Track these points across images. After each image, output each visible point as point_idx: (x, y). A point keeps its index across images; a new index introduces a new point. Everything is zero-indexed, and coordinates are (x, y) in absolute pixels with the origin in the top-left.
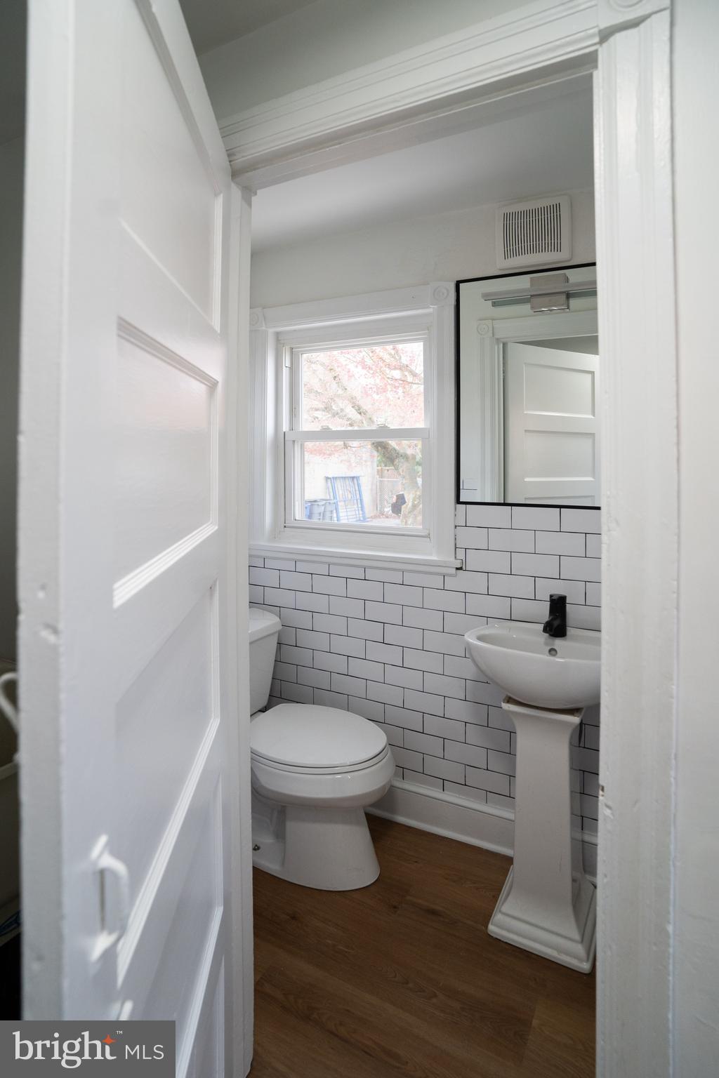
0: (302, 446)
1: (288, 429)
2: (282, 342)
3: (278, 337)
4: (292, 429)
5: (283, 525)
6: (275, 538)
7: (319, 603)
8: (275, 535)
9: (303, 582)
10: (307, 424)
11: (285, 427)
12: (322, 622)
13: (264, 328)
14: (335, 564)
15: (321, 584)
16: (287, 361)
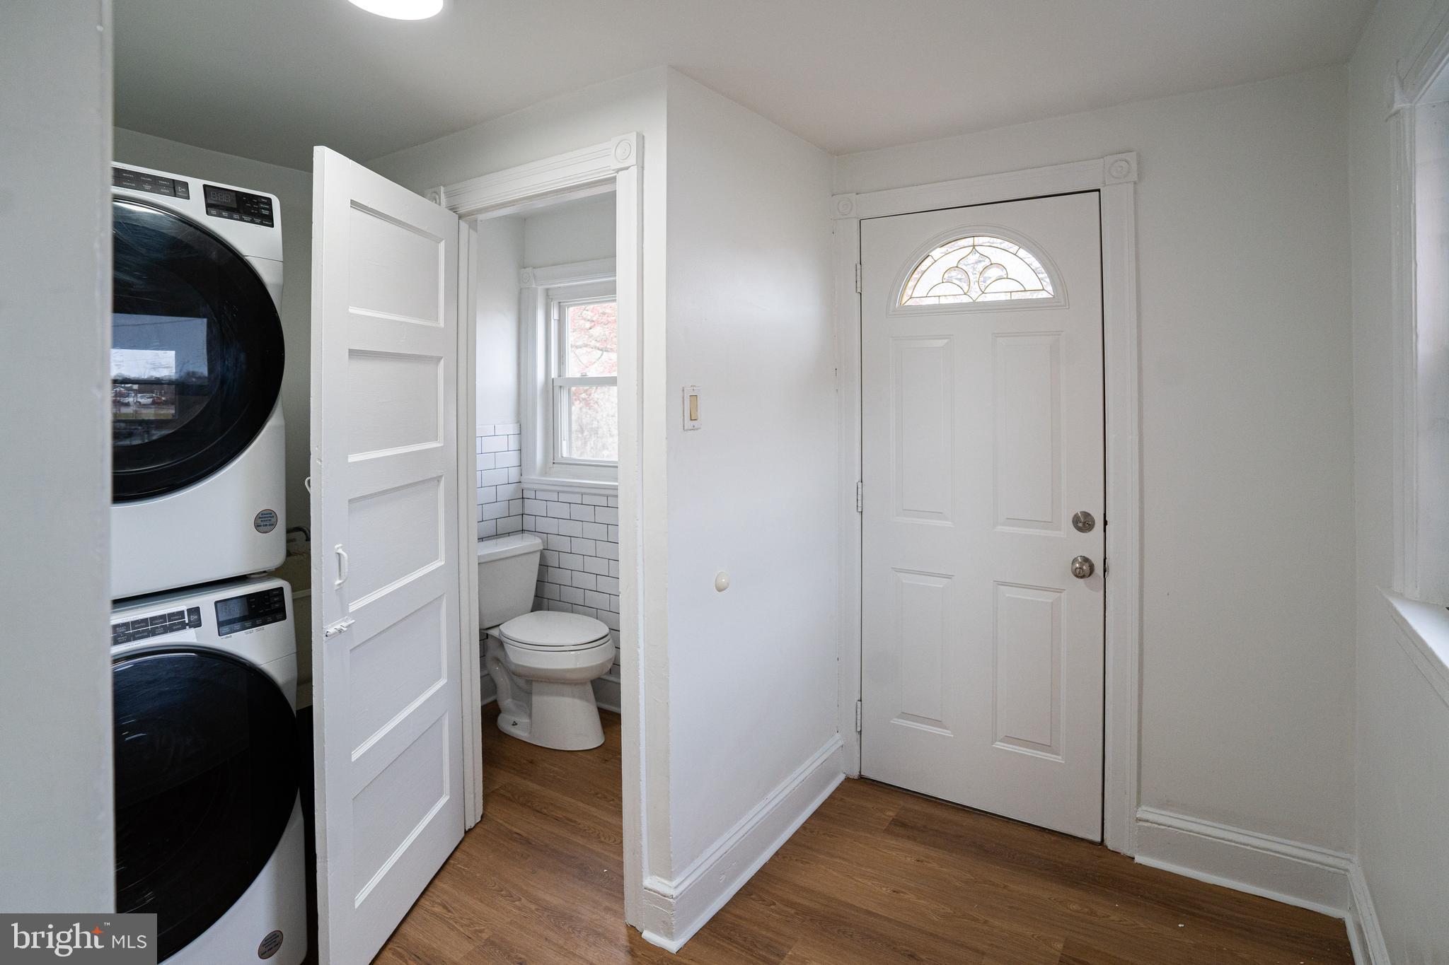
0: (569, 390)
1: (556, 377)
2: (551, 297)
3: (547, 293)
4: (560, 376)
5: (552, 461)
6: (546, 473)
7: (574, 529)
8: (545, 472)
9: (563, 511)
10: (573, 371)
11: (554, 374)
12: (578, 546)
13: (534, 286)
14: (585, 494)
15: (578, 512)
16: (555, 315)
